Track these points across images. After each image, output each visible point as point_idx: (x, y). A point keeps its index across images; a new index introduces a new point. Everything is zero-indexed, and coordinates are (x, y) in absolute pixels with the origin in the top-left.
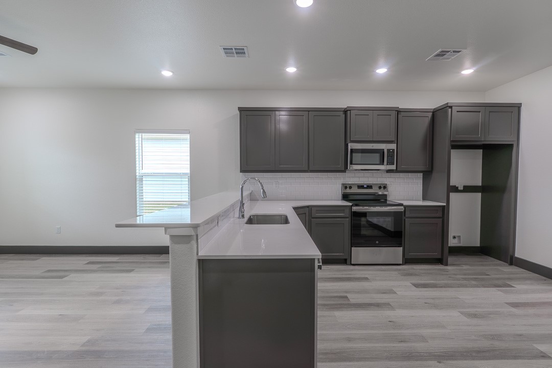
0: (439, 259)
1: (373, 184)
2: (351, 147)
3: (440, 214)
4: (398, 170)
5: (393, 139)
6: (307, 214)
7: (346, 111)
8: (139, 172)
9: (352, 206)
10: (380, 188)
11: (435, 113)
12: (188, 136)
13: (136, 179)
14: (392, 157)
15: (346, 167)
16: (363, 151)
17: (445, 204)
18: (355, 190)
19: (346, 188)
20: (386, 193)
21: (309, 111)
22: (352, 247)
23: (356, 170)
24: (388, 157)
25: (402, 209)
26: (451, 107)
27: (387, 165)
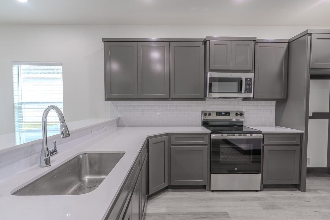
0: (297, 185)
1: (230, 111)
2: (210, 75)
3: (297, 141)
4: (255, 98)
5: (251, 68)
6: (166, 142)
7: (205, 42)
8: (16, 101)
9: (211, 133)
10: (237, 114)
11: (290, 43)
12: (60, 68)
13: (13, 107)
14: (249, 85)
15: (205, 96)
16: (221, 80)
17: (303, 132)
18: (214, 117)
19: (205, 115)
20: (241, 119)
21: (170, 42)
22: (211, 173)
23: (215, 98)
24: (246, 85)
25: (260, 137)
26: (310, 34)
27: (245, 93)
